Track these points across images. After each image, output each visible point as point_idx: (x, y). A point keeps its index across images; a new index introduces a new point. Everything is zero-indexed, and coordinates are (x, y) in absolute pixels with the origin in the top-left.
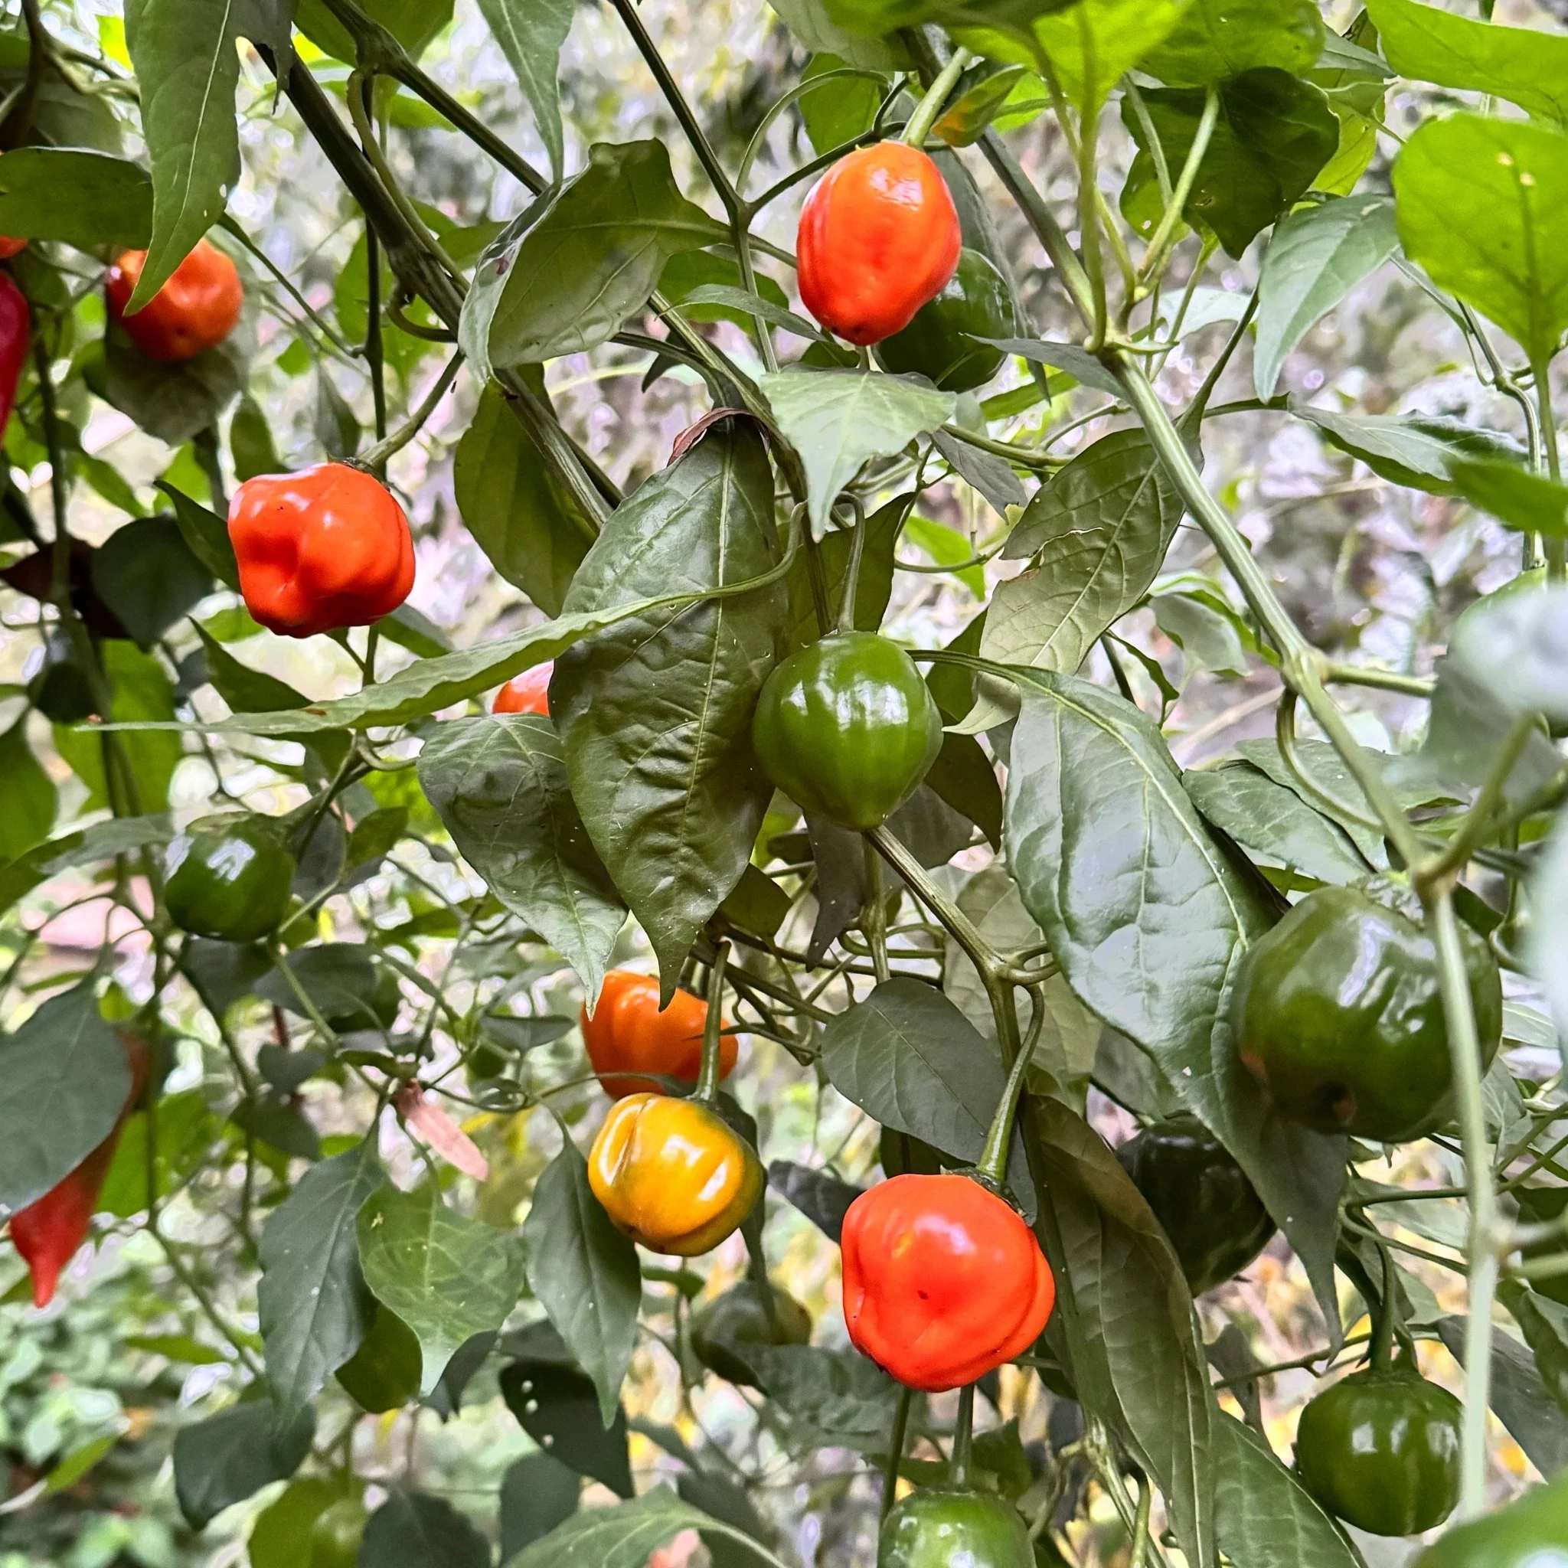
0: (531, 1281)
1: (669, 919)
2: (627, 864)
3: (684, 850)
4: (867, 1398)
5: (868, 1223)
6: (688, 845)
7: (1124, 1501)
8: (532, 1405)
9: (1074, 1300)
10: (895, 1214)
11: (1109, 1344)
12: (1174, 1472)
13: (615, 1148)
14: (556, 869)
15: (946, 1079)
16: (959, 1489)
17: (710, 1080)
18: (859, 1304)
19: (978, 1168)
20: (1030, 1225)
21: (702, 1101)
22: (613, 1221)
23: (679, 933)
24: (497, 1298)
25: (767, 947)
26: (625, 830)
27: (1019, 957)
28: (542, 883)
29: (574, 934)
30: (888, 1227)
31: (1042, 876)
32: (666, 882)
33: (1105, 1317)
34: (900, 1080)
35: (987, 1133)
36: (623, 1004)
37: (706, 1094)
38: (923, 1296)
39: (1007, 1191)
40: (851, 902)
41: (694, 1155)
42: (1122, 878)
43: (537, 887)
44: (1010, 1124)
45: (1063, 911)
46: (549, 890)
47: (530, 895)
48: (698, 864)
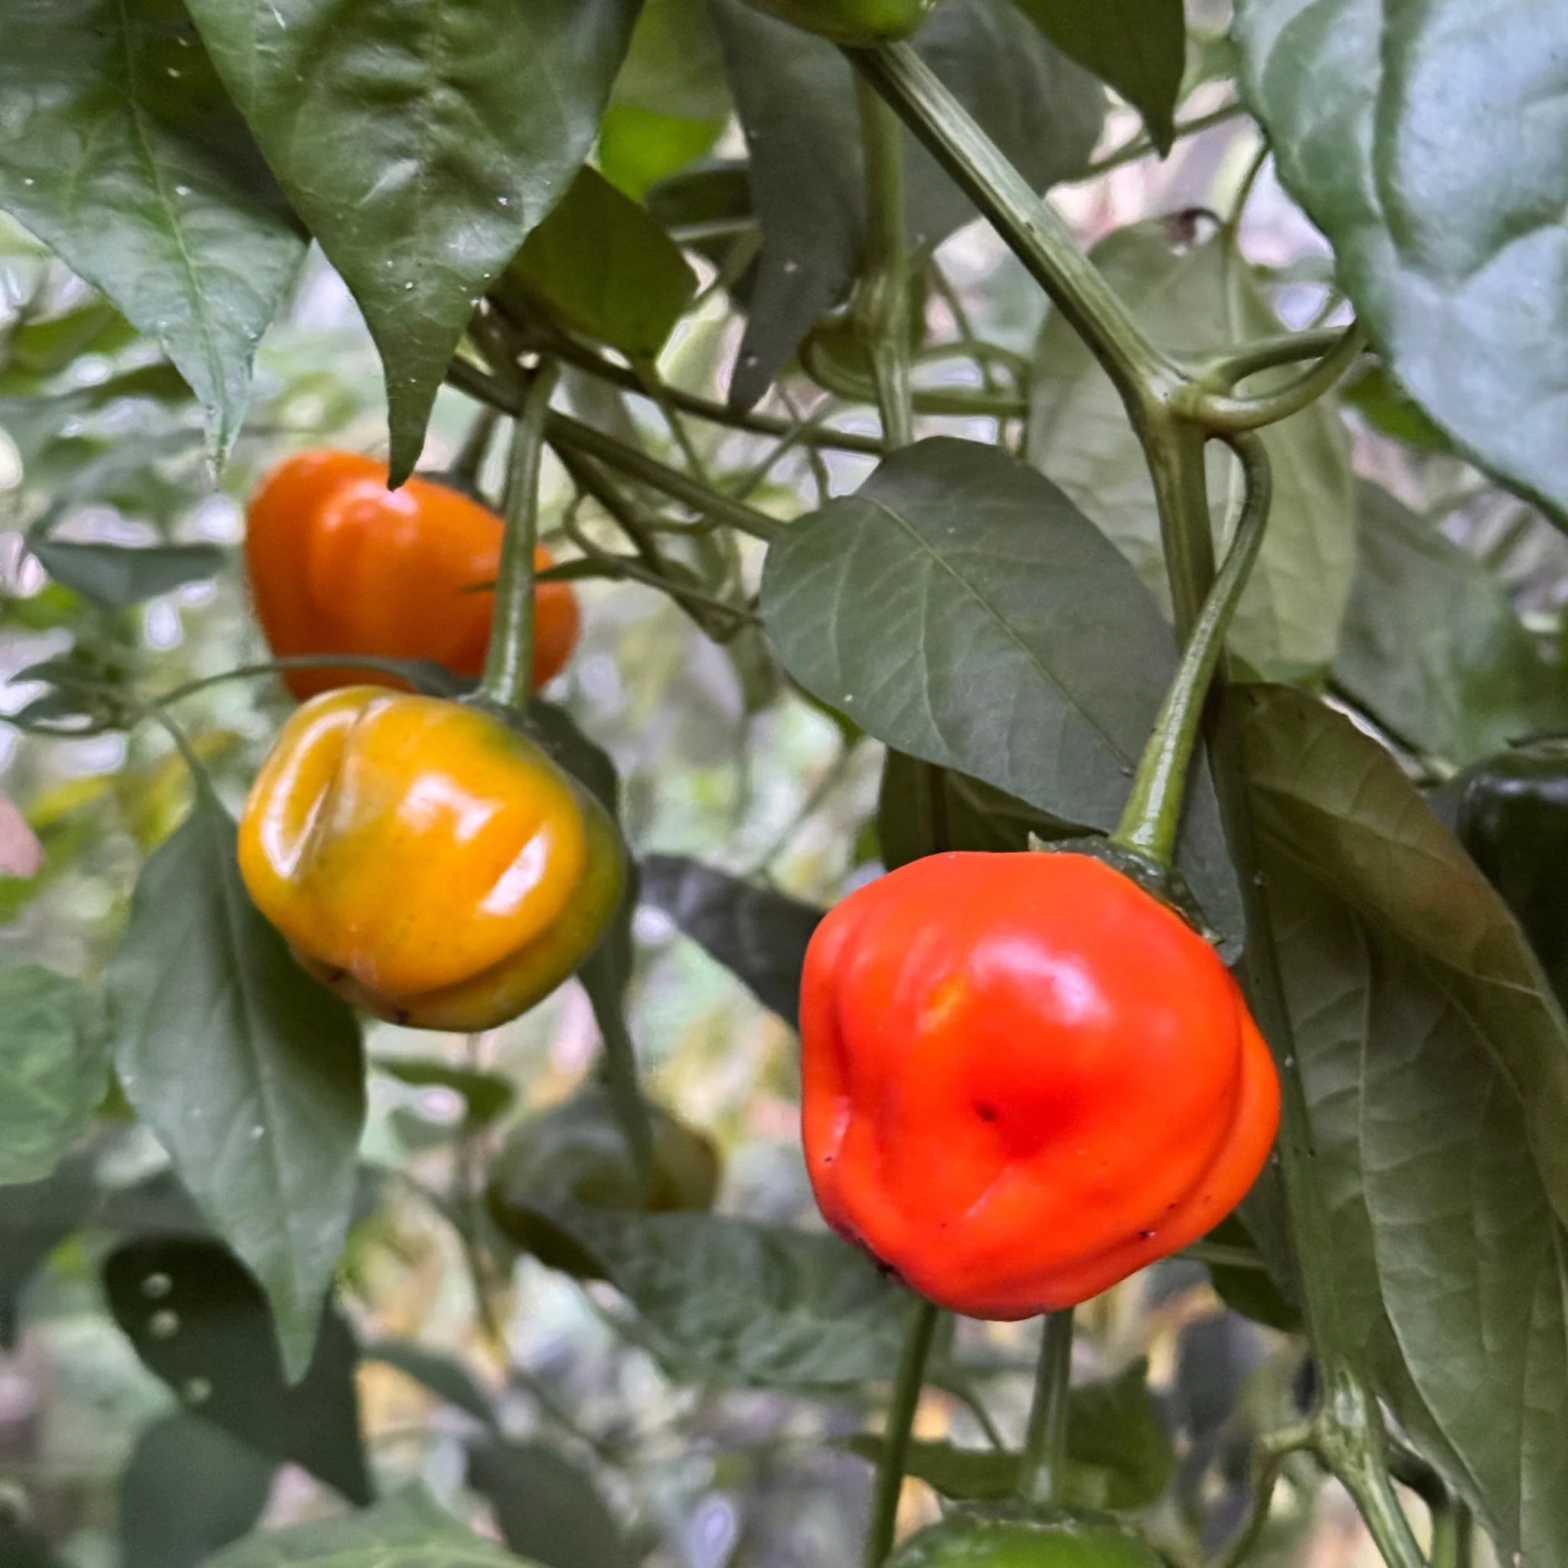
0: (127, 1080)
1: (407, 265)
2: (301, 119)
3: (442, 96)
4: (836, 1314)
5: (864, 956)
6: (453, 82)
7: (1402, 1548)
8: (165, 1322)
9: (1306, 1124)
10: (928, 936)
11: (1379, 1218)
12: (1526, 1494)
13: (298, 804)
14: (134, 134)
15: (1042, 651)
16: (1043, 1514)
17: (511, 663)
18: (839, 1132)
19: (1115, 838)
20: (1230, 962)
21: (491, 706)
22: (297, 956)
23: (432, 302)
24: (44, 1115)
25: (641, 381)
26: (294, 33)
27: (1223, 370)
28: (101, 164)
29: (175, 286)
30: (915, 958)
31: (1330, 108)
32: (398, 173)
33: (1374, 1160)
34: (937, 656)
35: (1134, 766)
36: (332, 519)
37: (504, 689)
38: (986, 1112)
39: (1178, 889)
40: (831, 268)
41: (474, 819)
42: (1534, 111)
43: (85, 175)
44: (1188, 745)
45: (1385, 193)
46: (117, 183)
47: (69, 189)
48: (476, 135)
